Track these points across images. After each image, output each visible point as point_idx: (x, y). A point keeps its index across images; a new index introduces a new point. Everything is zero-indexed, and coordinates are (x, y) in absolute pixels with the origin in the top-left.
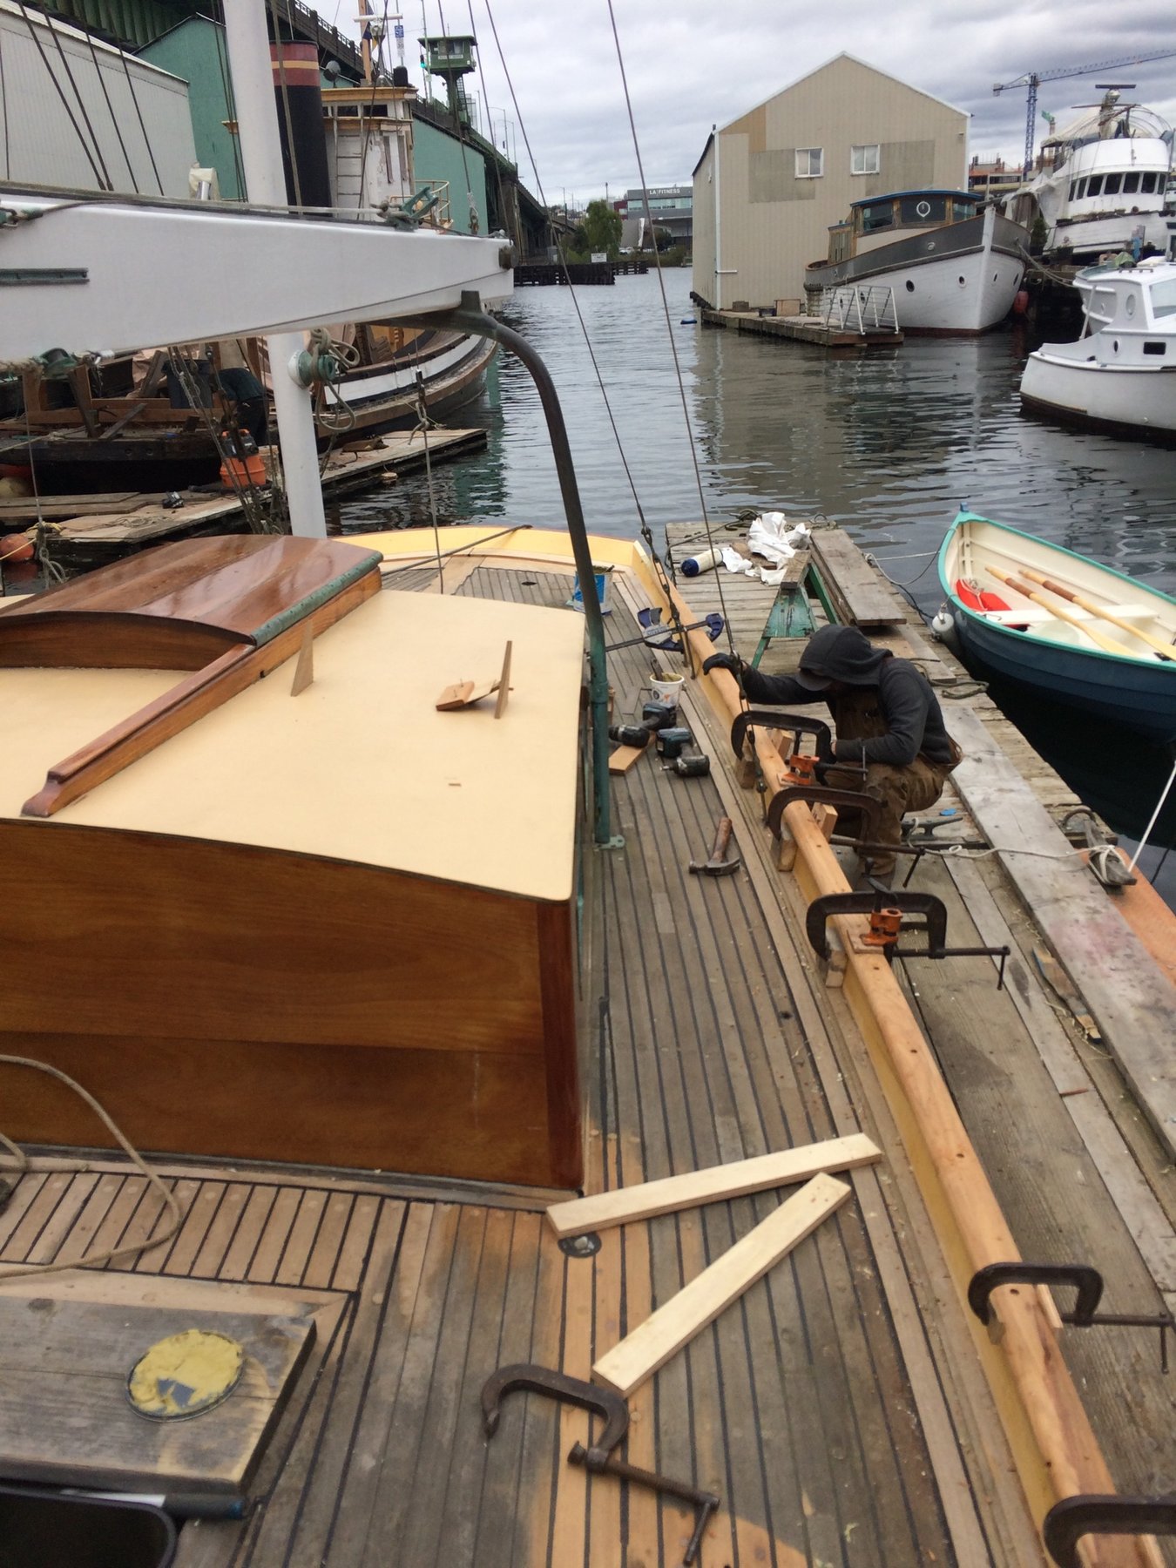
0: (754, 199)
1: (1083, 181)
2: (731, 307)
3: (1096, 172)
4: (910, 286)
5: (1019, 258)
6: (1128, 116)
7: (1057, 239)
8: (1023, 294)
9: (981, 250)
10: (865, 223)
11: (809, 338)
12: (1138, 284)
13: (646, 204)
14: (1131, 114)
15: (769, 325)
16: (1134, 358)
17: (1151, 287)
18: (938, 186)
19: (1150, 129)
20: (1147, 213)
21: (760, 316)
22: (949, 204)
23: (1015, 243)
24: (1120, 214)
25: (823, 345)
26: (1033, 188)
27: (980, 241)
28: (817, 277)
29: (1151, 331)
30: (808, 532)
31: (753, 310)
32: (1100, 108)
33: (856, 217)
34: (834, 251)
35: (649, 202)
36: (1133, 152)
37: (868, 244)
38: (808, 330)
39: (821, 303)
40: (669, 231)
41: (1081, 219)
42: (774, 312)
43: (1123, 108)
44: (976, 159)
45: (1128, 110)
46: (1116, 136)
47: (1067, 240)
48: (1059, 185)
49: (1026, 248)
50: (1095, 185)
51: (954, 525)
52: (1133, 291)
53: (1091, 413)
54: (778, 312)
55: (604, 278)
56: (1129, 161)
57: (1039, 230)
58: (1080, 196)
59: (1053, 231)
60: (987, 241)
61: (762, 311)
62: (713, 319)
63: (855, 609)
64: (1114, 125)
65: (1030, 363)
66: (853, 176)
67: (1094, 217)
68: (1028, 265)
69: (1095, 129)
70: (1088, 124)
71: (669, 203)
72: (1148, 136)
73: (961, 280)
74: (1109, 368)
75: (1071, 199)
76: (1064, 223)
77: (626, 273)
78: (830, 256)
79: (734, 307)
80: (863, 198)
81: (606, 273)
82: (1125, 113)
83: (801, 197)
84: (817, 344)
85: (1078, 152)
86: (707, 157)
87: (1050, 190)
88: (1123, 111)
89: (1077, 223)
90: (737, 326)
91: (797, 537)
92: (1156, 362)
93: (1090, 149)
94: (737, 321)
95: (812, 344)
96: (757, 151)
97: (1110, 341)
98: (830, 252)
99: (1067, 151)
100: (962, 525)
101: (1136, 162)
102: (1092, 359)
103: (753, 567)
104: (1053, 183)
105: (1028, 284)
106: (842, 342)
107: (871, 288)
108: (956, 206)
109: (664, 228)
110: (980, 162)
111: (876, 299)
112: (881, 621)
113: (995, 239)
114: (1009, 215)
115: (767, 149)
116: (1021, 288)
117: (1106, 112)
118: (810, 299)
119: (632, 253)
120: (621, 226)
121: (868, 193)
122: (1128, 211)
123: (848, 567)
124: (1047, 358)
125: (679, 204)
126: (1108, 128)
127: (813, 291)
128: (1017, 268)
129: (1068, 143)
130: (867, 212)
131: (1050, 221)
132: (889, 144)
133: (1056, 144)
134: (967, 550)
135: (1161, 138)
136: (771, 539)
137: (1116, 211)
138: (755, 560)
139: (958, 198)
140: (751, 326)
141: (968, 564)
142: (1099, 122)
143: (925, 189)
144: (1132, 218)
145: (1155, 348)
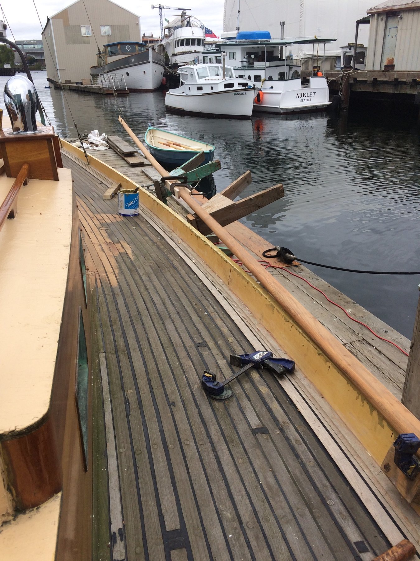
0: (68, 43)
1: (178, 41)
2: (65, 82)
3: (182, 38)
4: (128, 74)
5: (162, 65)
6: (190, 20)
7: (173, 60)
8: (164, 78)
9: (149, 62)
10: (109, 52)
11: (97, 91)
12: (193, 69)
13: (22, 46)
14: (190, 19)
15: (81, 87)
16: (195, 92)
17: (196, 70)
18: (132, 40)
19: (197, 24)
20: (199, 52)
21: (77, 85)
22: (137, 47)
23: (160, 60)
24: (190, 52)
25: (102, 94)
26: (163, 43)
27: (148, 59)
28: (95, 71)
29: (198, 83)
30: (106, 136)
31: (73, 83)
32: (181, 16)
33: (106, 50)
34: (99, 63)
35: (24, 45)
36: (192, 32)
37: (111, 59)
38: (96, 89)
39: (98, 80)
40: (34, 56)
41: (179, 54)
42: (81, 83)
43: (188, 17)
44: (144, 34)
45: (189, 17)
46: (187, 26)
47: (176, 61)
48: (171, 42)
49: (163, 62)
50: (182, 42)
51: (148, 130)
52: (192, 71)
53: (185, 110)
54: (83, 83)
55: (11, 73)
56: (192, 35)
57: (167, 57)
58: (178, 46)
59: (171, 57)
60: (151, 59)
61: (77, 83)
62: (59, 86)
63: (123, 150)
64: (186, 23)
65: (167, 95)
66: (102, 36)
67: (183, 53)
68: (165, 68)
69: (180, 23)
70: (177, 22)
71: (32, 46)
72: (197, 26)
73: (144, 72)
74: (188, 95)
75: (175, 47)
76: (174, 55)
77: (19, 72)
78: (98, 64)
79: (66, 82)
80: (107, 44)
81: (11, 71)
82: (189, 18)
83: (85, 43)
84: (100, 94)
85: (176, 31)
86: (47, 26)
87: (169, 44)
88: (188, 18)
89: (178, 55)
90: (69, 88)
91: (103, 137)
92: (200, 92)
93: (179, 30)
94: (68, 87)
95: (98, 93)
96: (66, 25)
97: (187, 87)
98: (98, 62)
99: (172, 31)
100: (150, 130)
101: (194, 35)
102: (183, 93)
103: (91, 146)
104: (169, 41)
105: (166, 75)
106: (109, 93)
107: (116, 74)
108: (139, 47)
109: (32, 56)
110: (146, 36)
111: (118, 78)
112: (131, 152)
113: (153, 58)
114: (156, 51)
115: (70, 25)
116: (163, 76)
117: (183, 17)
118: (93, 79)
119: (20, 65)
120: (14, 54)
121: (108, 42)
122: (193, 51)
123: (120, 143)
124: (171, 93)
125: (37, 47)
126: (184, 23)
127: (94, 76)
128: (161, 69)
129: (172, 28)
130: (109, 48)
131: (170, 55)
132: (113, 26)
133: (169, 28)
134: (152, 138)
135: (200, 27)
136: (95, 138)
137: (190, 51)
138: (91, 144)
139: (139, 45)
140: (74, 88)
141: (153, 142)
142: (181, 21)
143: (128, 41)
144: (195, 54)
145: (200, 88)
